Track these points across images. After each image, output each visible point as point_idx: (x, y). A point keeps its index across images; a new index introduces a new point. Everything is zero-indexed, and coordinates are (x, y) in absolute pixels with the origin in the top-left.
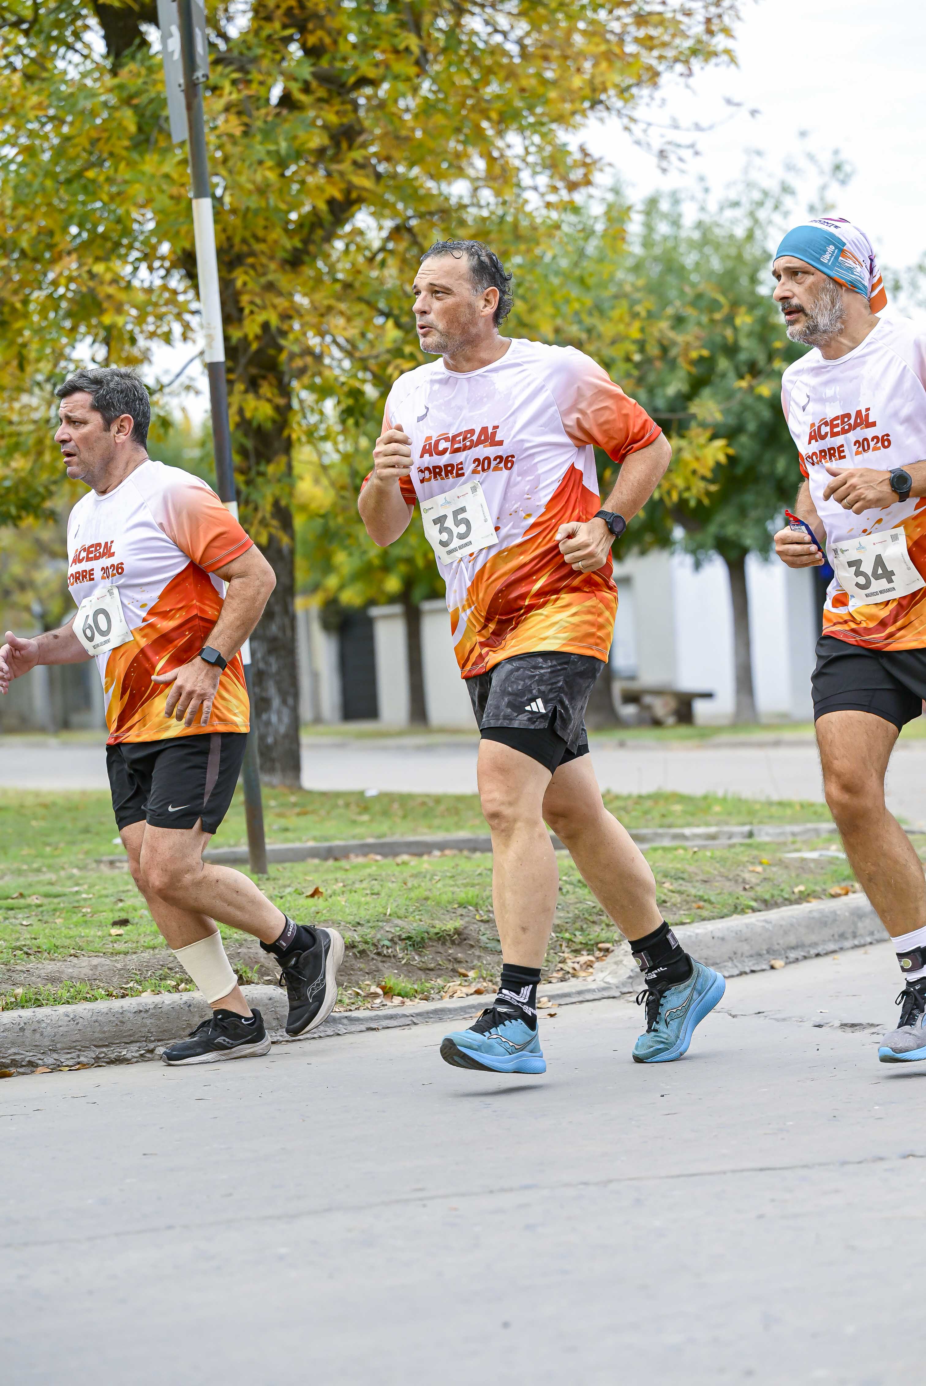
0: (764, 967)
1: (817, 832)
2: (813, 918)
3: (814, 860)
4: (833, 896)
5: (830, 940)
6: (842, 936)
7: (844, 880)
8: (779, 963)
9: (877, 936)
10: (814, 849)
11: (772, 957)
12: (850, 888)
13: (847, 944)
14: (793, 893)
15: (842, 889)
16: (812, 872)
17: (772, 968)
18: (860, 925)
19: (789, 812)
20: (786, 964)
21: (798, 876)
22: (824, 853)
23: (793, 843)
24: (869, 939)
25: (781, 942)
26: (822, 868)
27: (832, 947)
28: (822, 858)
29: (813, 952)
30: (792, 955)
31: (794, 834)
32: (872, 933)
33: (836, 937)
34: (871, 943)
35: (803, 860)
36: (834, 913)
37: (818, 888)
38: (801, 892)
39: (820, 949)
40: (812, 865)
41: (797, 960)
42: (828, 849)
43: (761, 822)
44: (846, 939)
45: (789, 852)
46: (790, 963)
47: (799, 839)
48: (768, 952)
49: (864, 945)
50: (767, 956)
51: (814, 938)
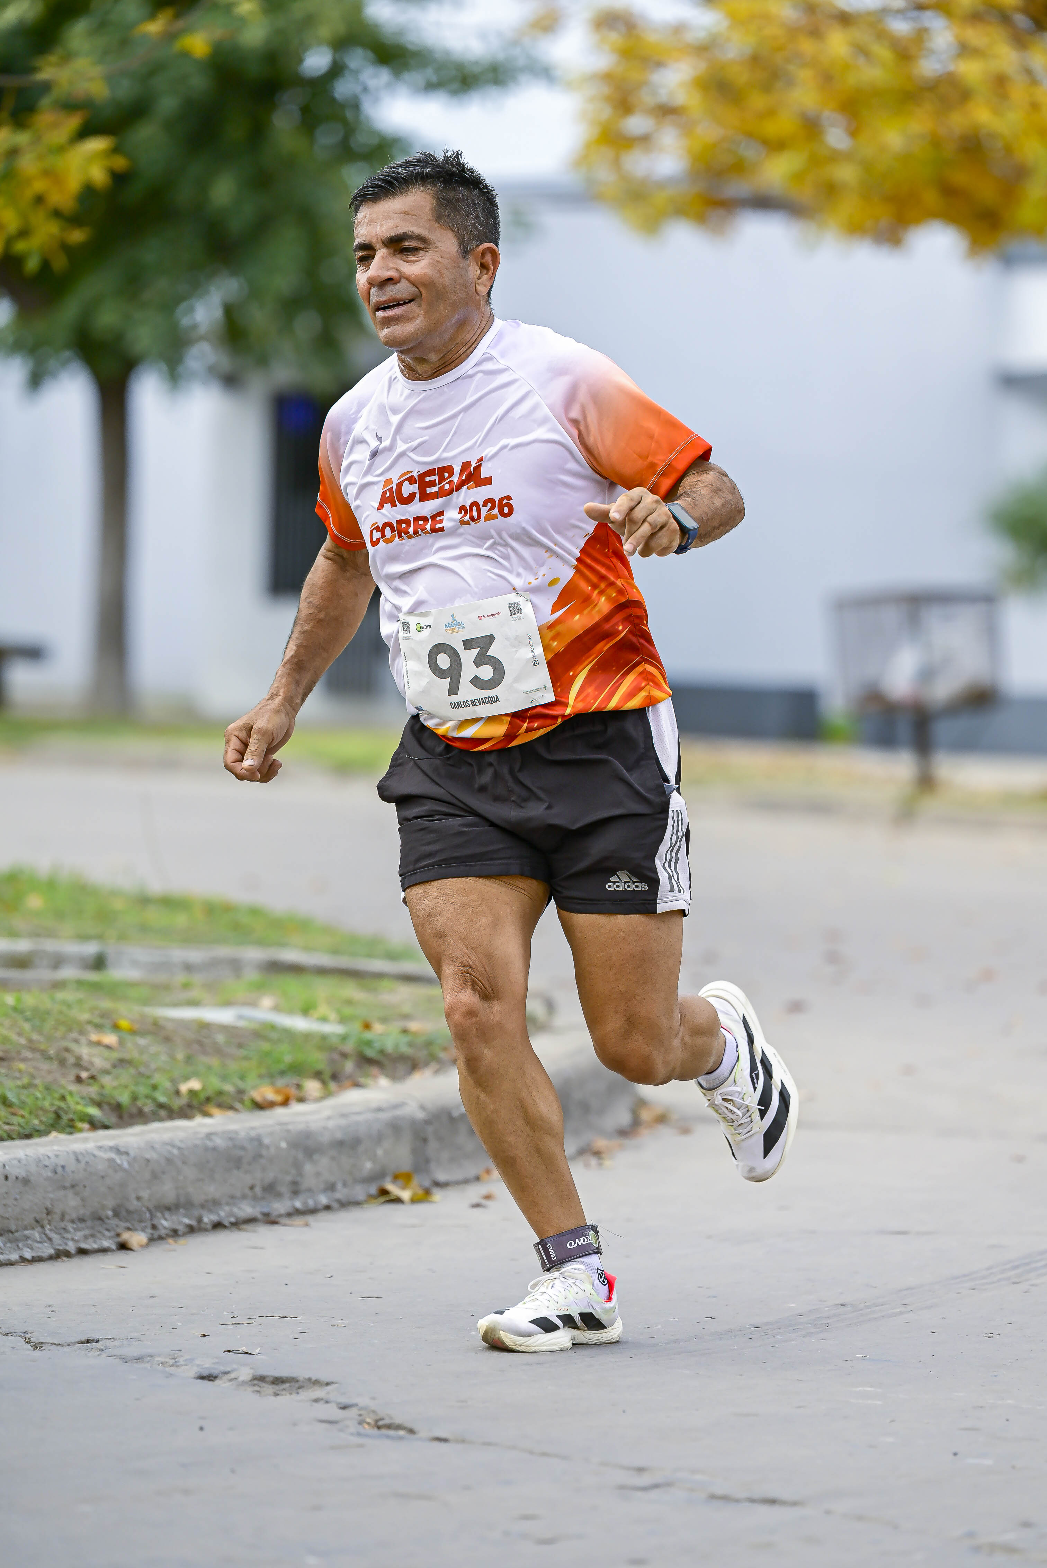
0: (106, 1244)
1: (236, 966)
2: (215, 1149)
3: (225, 1028)
4: (259, 1106)
5: (244, 1197)
6: (271, 1189)
7: (282, 1073)
8: (137, 1238)
9: (341, 1193)
10: (228, 1003)
11: (123, 1224)
12: (293, 1091)
13: (279, 1207)
14: (178, 1093)
15: (278, 1092)
16: (218, 1051)
17: (123, 1247)
18: (308, 1168)
19: (180, 920)
20: (151, 1240)
21: (189, 1059)
22: (248, 1012)
23: (186, 986)
24: (323, 1200)
25: (145, 1194)
26: (240, 1046)
27: (247, 1210)
28: (241, 1024)
29: (208, 1218)
30: (165, 1223)
31: (189, 968)
32: (331, 1187)
33: (258, 1190)
34: (328, 1208)
35: (204, 1026)
36: (258, 1141)
37: (228, 1088)
38: (192, 1093)
39: (223, 1214)
40: (220, 1038)
41: (175, 1233)
42: (254, 1004)
43: (122, 937)
44: (279, 1195)
45: (176, 1005)
46: (161, 1238)
47: (197, 979)
48: (116, 1214)
49: (313, 1211)
50: (114, 1222)
51: (212, 1190)
